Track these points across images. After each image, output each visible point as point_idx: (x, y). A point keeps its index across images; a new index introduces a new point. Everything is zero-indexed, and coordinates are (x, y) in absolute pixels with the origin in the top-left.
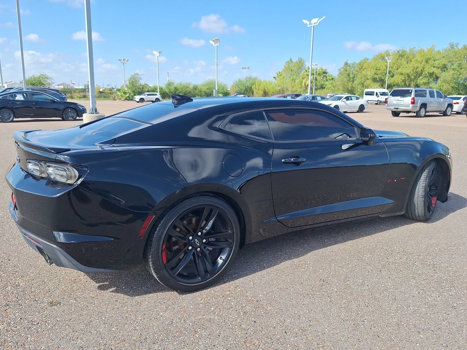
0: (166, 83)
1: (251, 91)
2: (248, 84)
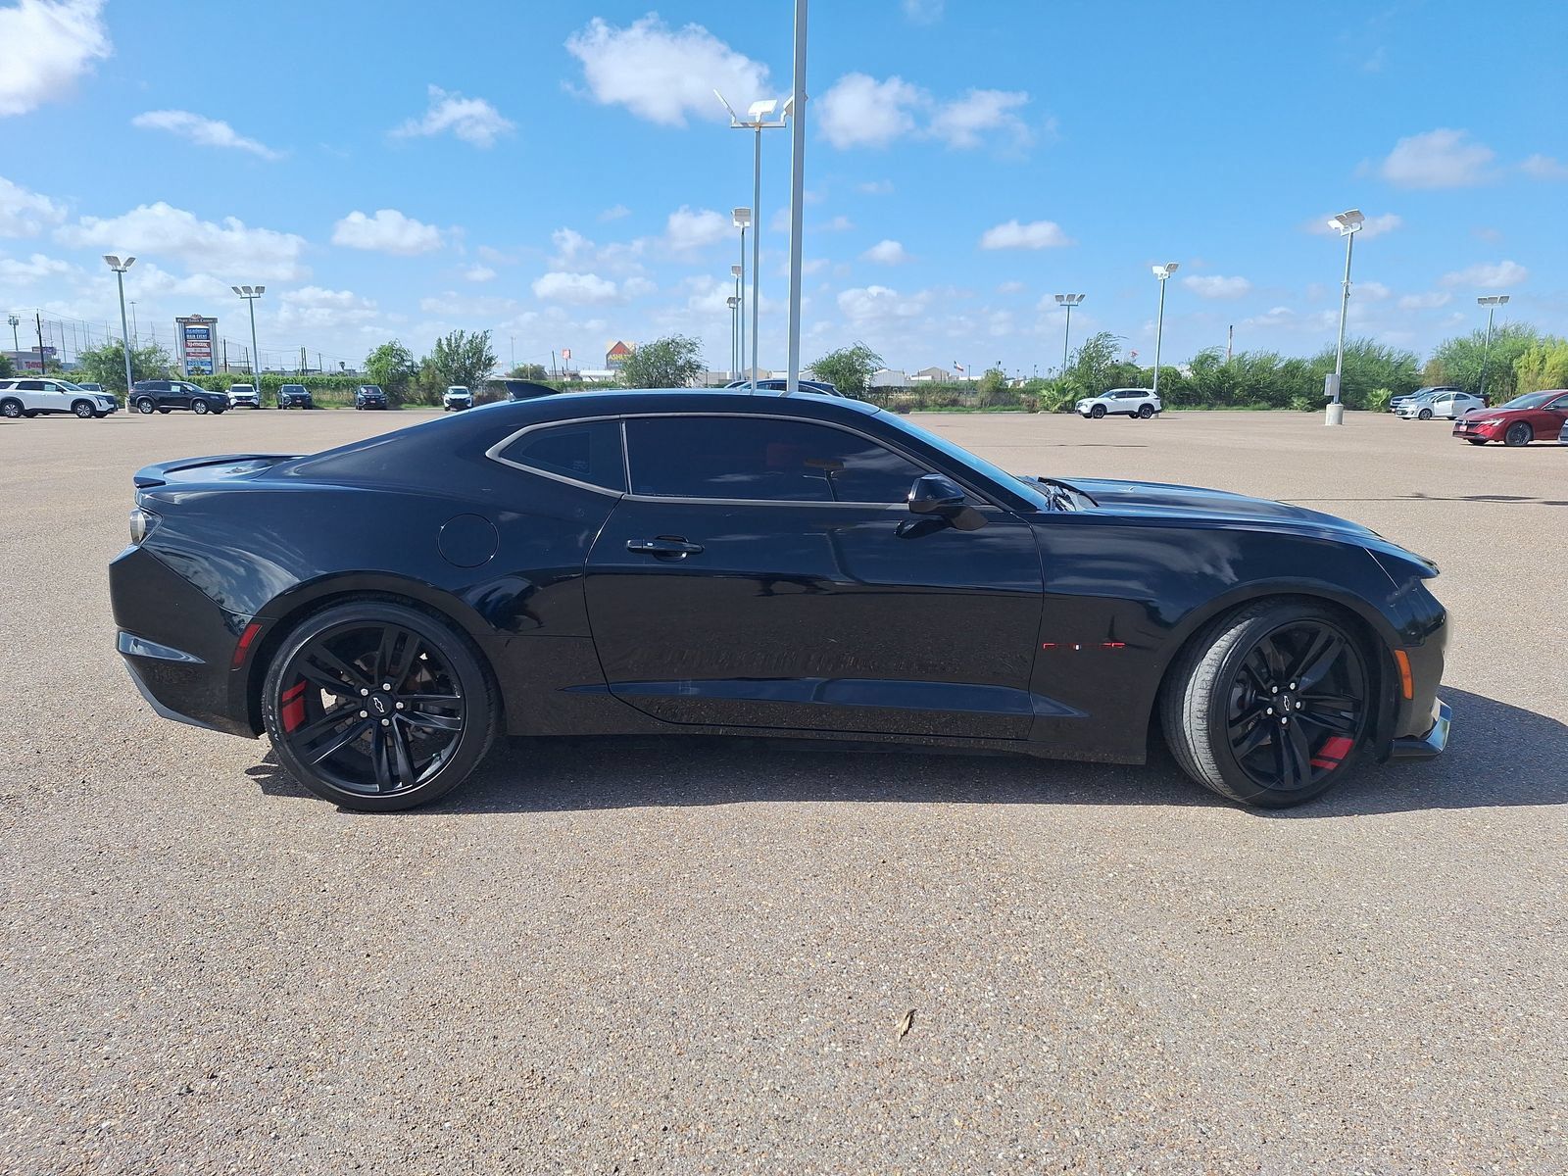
0: (1193, 359)
1: (1509, 376)
2: (1498, 354)
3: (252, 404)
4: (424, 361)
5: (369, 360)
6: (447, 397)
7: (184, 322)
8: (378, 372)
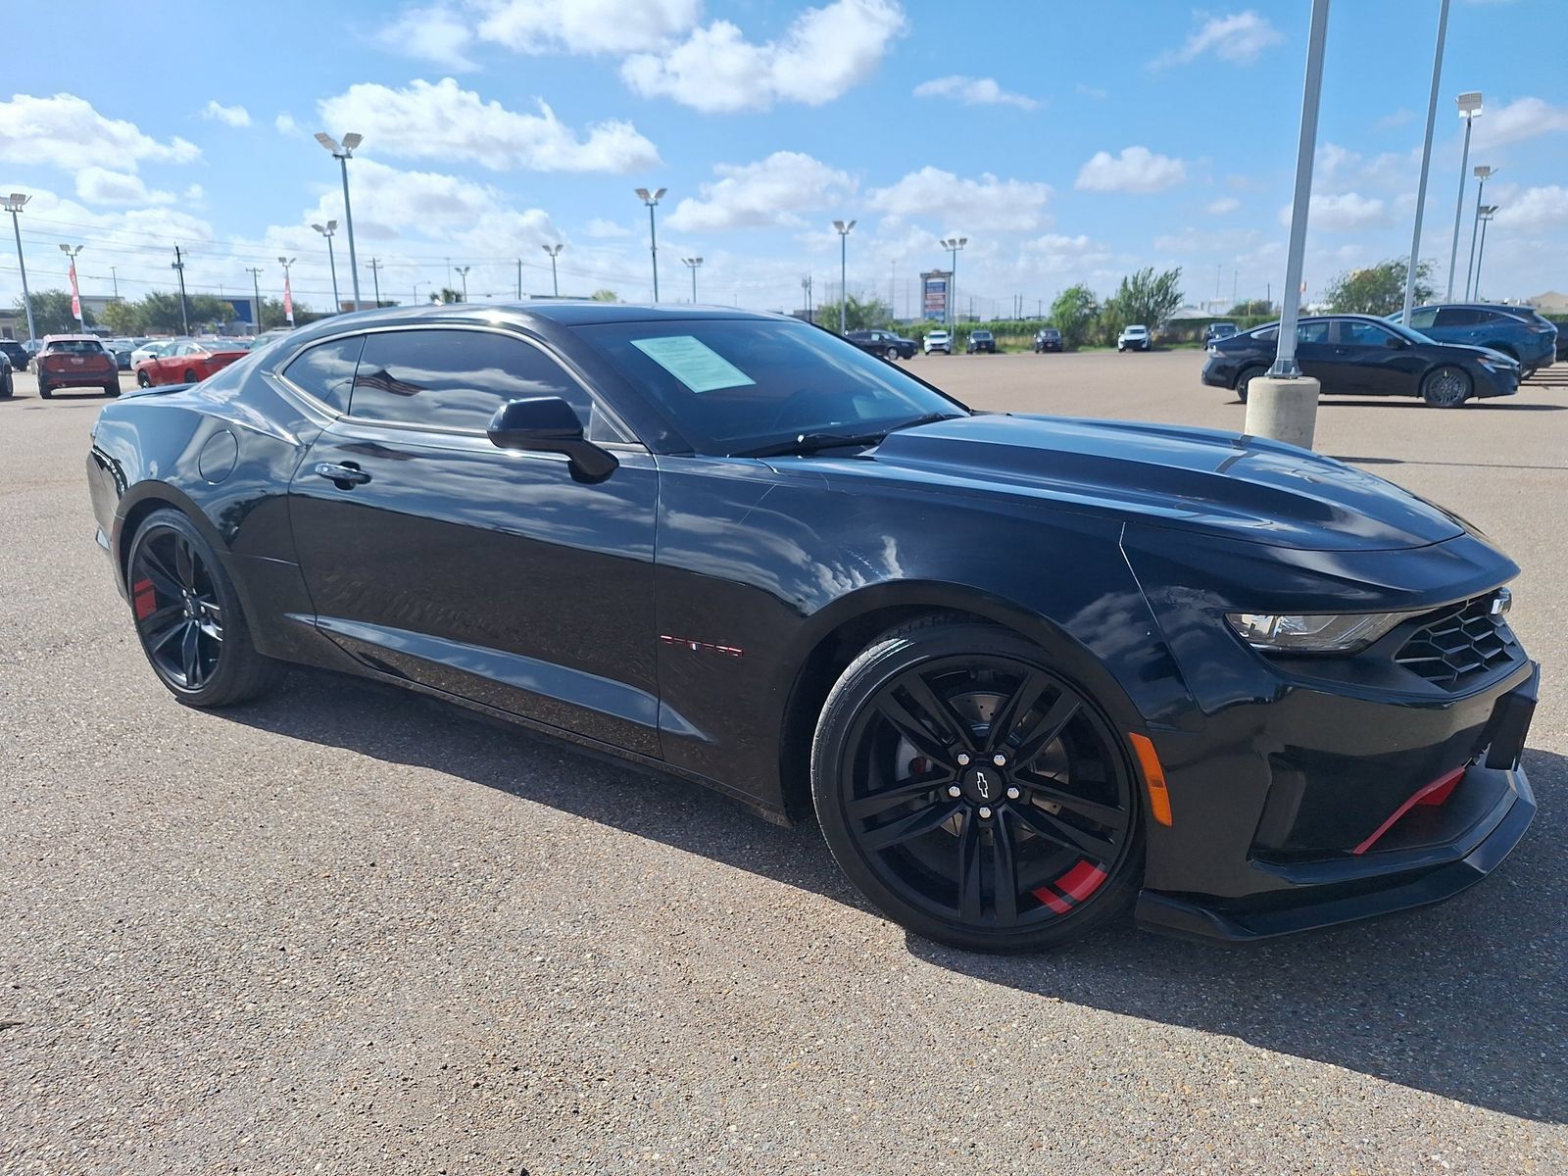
3: (943, 350)
4: (1108, 302)
5: (1054, 304)
6: (1122, 339)
7: (926, 277)
8: (1062, 315)
